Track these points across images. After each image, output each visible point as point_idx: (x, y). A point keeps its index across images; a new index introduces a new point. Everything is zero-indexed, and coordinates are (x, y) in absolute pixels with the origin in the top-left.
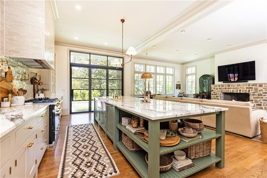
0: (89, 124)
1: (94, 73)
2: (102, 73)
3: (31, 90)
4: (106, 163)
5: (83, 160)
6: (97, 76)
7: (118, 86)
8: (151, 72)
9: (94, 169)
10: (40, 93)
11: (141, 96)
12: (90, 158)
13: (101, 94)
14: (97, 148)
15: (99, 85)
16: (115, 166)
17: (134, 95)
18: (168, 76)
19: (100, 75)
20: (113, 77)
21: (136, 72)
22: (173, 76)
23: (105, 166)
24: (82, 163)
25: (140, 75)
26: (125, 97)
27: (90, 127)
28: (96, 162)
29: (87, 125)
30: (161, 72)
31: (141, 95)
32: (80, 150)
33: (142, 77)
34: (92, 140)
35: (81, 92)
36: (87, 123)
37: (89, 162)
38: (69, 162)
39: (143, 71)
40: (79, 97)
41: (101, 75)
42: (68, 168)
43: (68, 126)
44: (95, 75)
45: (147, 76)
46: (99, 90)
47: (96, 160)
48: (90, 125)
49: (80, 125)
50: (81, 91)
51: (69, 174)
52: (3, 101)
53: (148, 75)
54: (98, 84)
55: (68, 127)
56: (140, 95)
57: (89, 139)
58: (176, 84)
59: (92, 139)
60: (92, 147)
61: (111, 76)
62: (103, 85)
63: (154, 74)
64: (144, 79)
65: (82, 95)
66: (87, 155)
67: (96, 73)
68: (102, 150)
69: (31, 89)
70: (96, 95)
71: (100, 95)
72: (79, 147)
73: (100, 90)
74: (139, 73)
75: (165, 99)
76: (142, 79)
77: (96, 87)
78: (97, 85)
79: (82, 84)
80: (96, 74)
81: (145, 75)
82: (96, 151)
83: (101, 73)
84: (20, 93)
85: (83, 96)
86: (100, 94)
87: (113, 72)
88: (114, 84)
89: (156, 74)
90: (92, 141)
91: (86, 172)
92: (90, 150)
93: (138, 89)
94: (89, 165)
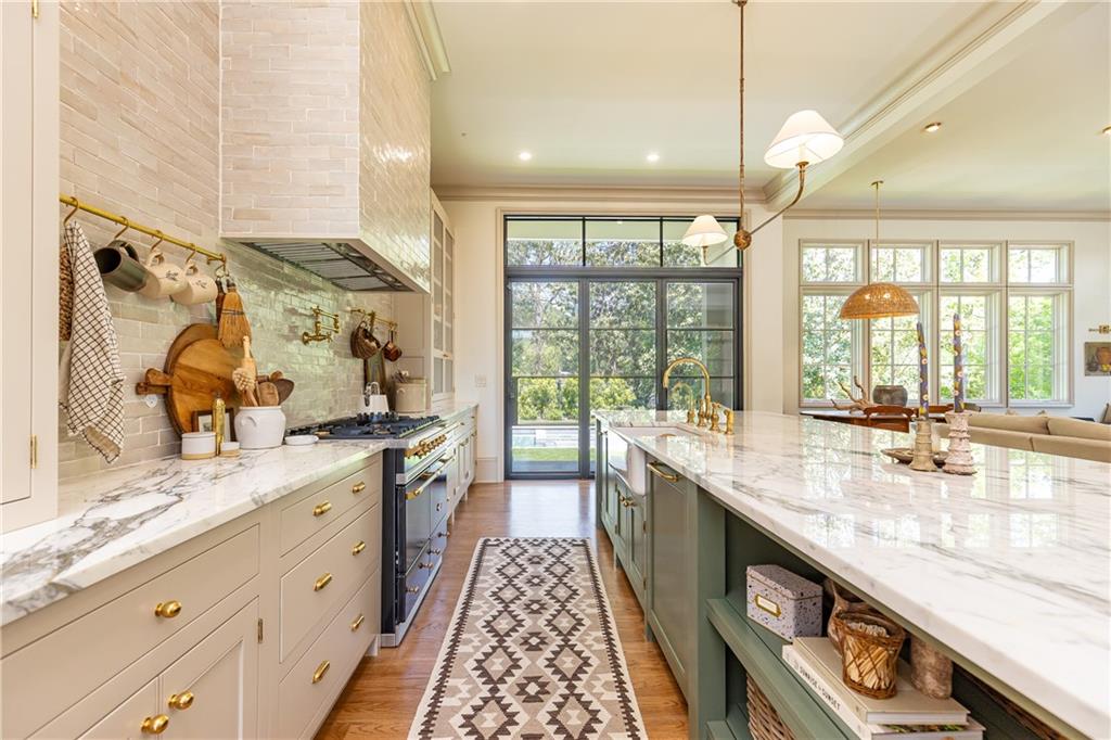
0: (573, 543)
1: (611, 309)
2: (643, 307)
3: (352, 382)
4: (591, 651)
5: (520, 623)
6: (620, 321)
7: (712, 363)
8: (901, 279)
9: (547, 663)
10: (373, 393)
11: (845, 414)
12: (542, 622)
13: (637, 395)
14: (575, 592)
15: (629, 359)
16: (624, 669)
17: (800, 407)
18: (1022, 299)
19: (633, 318)
20: (690, 320)
21: (807, 289)
22: (1064, 298)
23: (586, 662)
24: (514, 630)
25: (836, 302)
26: (754, 416)
27: (576, 559)
28: (559, 641)
29: (564, 545)
30: (969, 279)
31: (846, 409)
32: (518, 589)
33: (849, 311)
34: (562, 563)
35: (559, 388)
36: (564, 536)
37: (536, 634)
38: (477, 618)
39: (851, 279)
40: (553, 404)
41: (639, 314)
42: (471, 636)
43: (486, 541)
44: (612, 318)
45: (885, 301)
46: (631, 380)
47: (560, 633)
48: (573, 550)
49: (536, 543)
50: (559, 384)
51: (470, 655)
52: (194, 429)
53: (887, 296)
54: (624, 354)
55: (485, 544)
56: (836, 407)
57: (554, 556)
58: (1088, 346)
59: (563, 560)
60: (557, 584)
61: (684, 318)
62: (646, 356)
63: (921, 289)
64: (860, 321)
65: (564, 400)
66: (535, 607)
67: (619, 308)
68: (589, 601)
69: (354, 375)
70: (618, 398)
71: (635, 398)
72: (515, 577)
73: (633, 377)
74: (827, 289)
75: (1030, 435)
76: (846, 324)
77: (618, 367)
78: (621, 358)
79: (564, 354)
80: (619, 312)
81: (867, 297)
82: (567, 600)
83: (640, 307)
84: (266, 391)
85: (569, 402)
86: (632, 398)
87: (688, 299)
88: (696, 352)
89: (936, 288)
90: (562, 567)
91: (520, 663)
92: (548, 593)
93: (815, 374)
94: (533, 644)
